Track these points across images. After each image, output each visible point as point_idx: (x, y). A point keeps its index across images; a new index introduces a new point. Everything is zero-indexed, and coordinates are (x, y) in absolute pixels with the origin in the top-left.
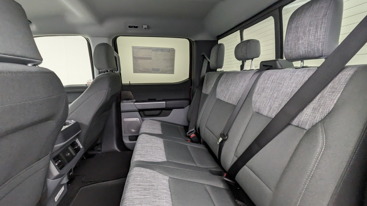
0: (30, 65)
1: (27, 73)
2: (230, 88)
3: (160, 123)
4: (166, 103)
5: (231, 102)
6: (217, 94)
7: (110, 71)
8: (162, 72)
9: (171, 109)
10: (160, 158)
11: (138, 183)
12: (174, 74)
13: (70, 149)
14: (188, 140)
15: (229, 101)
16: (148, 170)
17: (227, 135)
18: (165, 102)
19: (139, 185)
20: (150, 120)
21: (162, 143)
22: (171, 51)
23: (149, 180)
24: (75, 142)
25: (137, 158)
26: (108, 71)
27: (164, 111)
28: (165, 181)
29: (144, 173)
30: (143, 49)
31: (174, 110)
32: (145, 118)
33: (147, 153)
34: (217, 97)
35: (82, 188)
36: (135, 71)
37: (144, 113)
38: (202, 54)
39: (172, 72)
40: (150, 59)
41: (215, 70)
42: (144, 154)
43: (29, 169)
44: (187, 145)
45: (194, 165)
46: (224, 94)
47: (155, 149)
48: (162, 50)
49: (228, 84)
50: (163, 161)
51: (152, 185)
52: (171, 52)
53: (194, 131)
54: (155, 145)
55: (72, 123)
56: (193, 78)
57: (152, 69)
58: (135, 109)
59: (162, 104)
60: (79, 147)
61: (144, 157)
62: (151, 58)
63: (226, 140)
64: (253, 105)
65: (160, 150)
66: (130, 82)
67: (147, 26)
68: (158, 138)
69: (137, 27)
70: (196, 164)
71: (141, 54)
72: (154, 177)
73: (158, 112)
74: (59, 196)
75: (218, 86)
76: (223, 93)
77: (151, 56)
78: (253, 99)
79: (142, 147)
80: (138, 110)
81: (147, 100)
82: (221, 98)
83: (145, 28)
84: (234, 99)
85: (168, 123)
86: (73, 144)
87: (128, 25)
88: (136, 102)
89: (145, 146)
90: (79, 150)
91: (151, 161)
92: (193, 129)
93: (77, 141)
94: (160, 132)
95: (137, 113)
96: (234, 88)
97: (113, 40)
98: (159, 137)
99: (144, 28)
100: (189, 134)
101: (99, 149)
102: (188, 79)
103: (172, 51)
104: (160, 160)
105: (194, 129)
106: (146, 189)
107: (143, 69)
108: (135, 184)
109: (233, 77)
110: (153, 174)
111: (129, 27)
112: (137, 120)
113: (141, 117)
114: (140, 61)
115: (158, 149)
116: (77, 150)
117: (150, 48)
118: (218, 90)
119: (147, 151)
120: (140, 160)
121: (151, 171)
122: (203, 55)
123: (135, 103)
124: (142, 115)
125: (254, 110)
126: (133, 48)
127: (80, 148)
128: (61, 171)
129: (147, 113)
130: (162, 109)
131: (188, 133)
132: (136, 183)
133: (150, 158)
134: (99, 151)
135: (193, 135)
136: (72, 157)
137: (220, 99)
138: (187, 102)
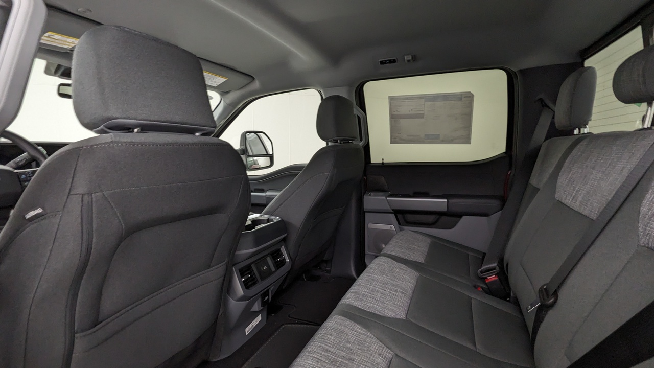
0: (197, 134)
1: (179, 145)
2: (592, 176)
3: (429, 240)
4: (448, 202)
5: (586, 213)
6: (557, 190)
7: (342, 140)
8: (444, 141)
9: (459, 216)
10: (392, 310)
11: (326, 346)
12: (470, 144)
13: (269, 260)
14: (479, 286)
15: (583, 208)
16: (358, 327)
17: (556, 294)
18: (446, 200)
19: (327, 351)
20: (412, 233)
21: (413, 281)
22: (465, 97)
23: (349, 346)
24: (279, 250)
25: (348, 299)
26: (337, 142)
27: (444, 218)
28: (379, 360)
29: (347, 331)
30: (407, 99)
31: (464, 218)
32: (405, 228)
33: (372, 293)
34: (557, 196)
35: (285, 325)
36: (393, 141)
37: (404, 217)
38: (538, 97)
39: (467, 140)
40: (421, 116)
41: (571, 133)
42: (363, 295)
43: (195, 277)
44: (473, 296)
45: (470, 346)
46: (574, 190)
47: (391, 290)
48: (446, 97)
49: (587, 166)
50: (398, 317)
51: (351, 359)
52: (464, 99)
53: (495, 269)
54: (394, 283)
55: (276, 221)
56: (514, 152)
57: (425, 135)
58: (388, 208)
59: (439, 203)
60: (284, 259)
61: (362, 300)
62: (424, 114)
63: (552, 306)
64: (641, 226)
65: (400, 294)
66: (383, 159)
67: (412, 56)
68: (409, 269)
69: (394, 61)
70: (475, 345)
71: (404, 109)
72: (362, 344)
73: (432, 218)
74: (252, 327)
75: (563, 169)
76: (572, 188)
77: (422, 111)
78: (644, 209)
79: (368, 280)
80: (392, 211)
81: (411, 194)
82: (565, 199)
83: (408, 61)
84: (595, 205)
85: (448, 241)
86: (276, 254)
87: (379, 60)
88: (391, 196)
89: (374, 280)
90: (284, 265)
91: (372, 310)
92: (494, 263)
93: (283, 250)
94: (420, 259)
95: (392, 216)
96: (599, 175)
97: (357, 89)
98: (412, 268)
99: (406, 62)
100: (482, 272)
101: (327, 269)
102: (505, 155)
103: (467, 99)
104: (390, 314)
105: (495, 265)
106: (336, 362)
107: (408, 136)
108: (320, 346)
109: (604, 147)
110: (365, 337)
111: (382, 63)
112: (392, 228)
113: (399, 224)
114: (403, 122)
115: (396, 291)
116: (280, 264)
117: (421, 97)
118: (562, 180)
119: (373, 290)
120: (351, 304)
121: (364, 331)
122: (541, 100)
123: (388, 198)
124: (401, 220)
125: (643, 241)
126: (391, 99)
127: (285, 262)
128: (248, 290)
129: (410, 217)
130: (440, 214)
131: (480, 270)
132: (324, 345)
133: (372, 305)
134: (329, 272)
135: (492, 278)
136: (269, 273)
137: (563, 202)
138: (495, 203)
